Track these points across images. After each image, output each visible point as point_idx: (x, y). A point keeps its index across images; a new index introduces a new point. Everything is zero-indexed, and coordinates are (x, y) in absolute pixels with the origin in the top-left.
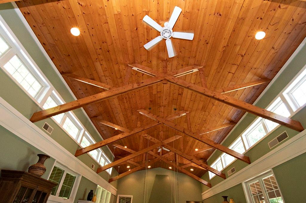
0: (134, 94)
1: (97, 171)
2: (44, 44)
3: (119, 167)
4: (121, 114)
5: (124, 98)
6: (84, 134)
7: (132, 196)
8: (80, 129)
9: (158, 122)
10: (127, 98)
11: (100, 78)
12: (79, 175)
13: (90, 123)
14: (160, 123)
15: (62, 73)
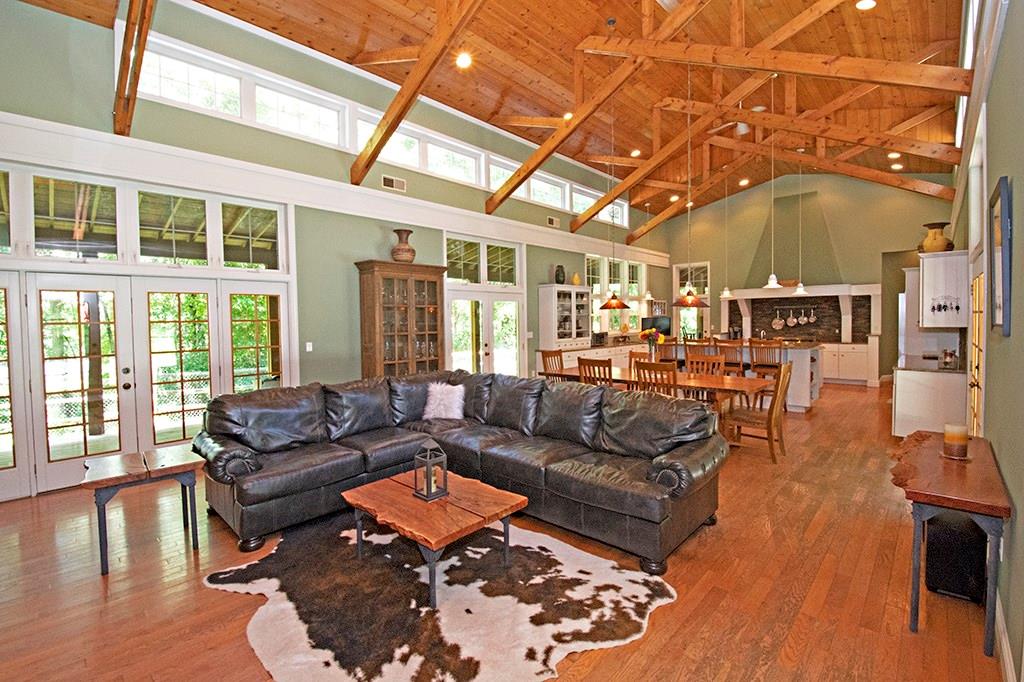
0: (524, 11)
1: (571, 228)
2: (275, 28)
3: (647, 205)
4: (544, 79)
5: (512, 37)
6: (489, 162)
7: (708, 264)
8: (477, 158)
9: (635, 62)
10: (517, 30)
11: (413, 25)
12: (521, 244)
13: (493, 133)
14: (639, 61)
15: (350, 61)
